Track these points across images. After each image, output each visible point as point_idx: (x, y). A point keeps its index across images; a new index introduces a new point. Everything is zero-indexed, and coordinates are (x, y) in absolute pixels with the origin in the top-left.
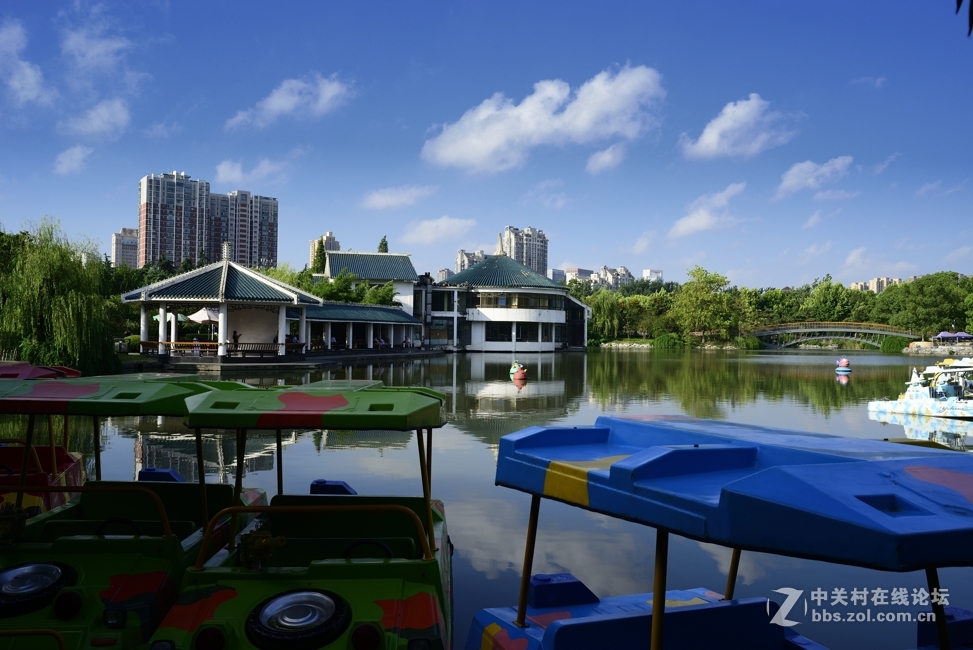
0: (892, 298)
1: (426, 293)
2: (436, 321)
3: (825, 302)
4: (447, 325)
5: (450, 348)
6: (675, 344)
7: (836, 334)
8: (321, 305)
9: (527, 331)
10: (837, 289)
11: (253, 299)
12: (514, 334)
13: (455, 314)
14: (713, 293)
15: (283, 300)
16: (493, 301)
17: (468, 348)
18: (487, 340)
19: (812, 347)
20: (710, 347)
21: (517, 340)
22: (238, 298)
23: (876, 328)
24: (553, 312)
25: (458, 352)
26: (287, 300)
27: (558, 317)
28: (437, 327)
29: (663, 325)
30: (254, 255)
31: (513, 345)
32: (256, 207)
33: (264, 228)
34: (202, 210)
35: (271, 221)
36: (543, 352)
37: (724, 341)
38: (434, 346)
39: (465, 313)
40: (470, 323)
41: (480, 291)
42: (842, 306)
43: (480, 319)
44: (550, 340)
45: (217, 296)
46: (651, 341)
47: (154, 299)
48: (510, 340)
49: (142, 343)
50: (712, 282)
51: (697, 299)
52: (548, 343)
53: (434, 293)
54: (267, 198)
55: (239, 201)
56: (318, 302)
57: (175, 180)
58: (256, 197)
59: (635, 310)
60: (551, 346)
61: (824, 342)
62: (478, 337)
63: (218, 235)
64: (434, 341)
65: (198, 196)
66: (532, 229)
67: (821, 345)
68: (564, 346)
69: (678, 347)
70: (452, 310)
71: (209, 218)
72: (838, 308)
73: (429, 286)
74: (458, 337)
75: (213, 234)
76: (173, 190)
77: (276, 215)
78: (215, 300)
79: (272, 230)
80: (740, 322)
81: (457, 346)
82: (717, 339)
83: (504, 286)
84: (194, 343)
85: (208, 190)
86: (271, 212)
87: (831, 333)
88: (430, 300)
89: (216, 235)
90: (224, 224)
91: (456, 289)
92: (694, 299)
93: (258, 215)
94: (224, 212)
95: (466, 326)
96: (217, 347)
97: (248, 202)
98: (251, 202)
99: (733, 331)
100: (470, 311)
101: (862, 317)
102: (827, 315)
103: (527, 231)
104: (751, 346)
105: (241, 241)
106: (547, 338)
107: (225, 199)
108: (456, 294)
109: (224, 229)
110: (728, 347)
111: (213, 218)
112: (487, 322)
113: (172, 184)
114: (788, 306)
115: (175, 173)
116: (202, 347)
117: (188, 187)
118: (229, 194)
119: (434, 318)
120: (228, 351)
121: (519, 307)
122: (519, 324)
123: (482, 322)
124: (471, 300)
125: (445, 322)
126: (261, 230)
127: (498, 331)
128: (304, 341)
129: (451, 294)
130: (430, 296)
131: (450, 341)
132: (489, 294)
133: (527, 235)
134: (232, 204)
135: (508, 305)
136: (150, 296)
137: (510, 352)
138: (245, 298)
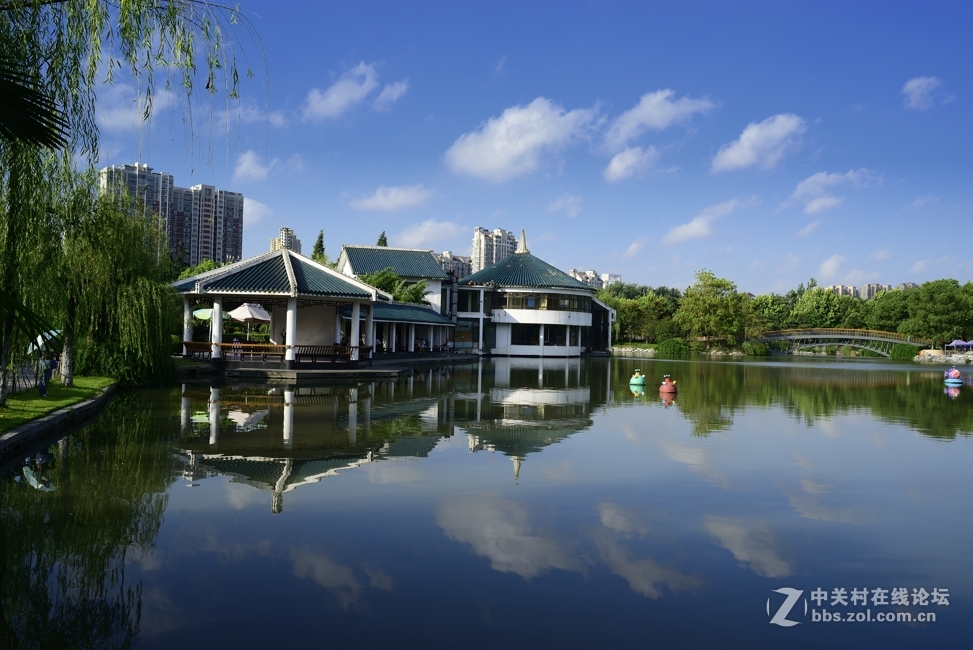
0: (892, 305)
1: (451, 292)
2: (461, 322)
3: (818, 308)
4: (473, 327)
5: (476, 351)
6: (681, 349)
7: (829, 340)
8: (390, 303)
9: (555, 334)
10: (829, 295)
11: (328, 293)
12: (542, 337)
13: (481, 315)
14: (719, 297)
15: (360, 295)
16: (523, 302)
17: (493, 351)
18: (513, 343)
19: (805, 353)
20: (715, 353)
21: (545, 344)
22: (311, 292)
23: (875, 335)
24: (582, 314)
25: (483, 356)
26: (364, 295)
27: (584, 319)
28: (462, 329)
29: (667, 329)
30: (217, 251)
31: (540, 349)
32: (221, 202)
33: (229, 224)
34: (164, 204)
35: (236, 216)
36: (570, 357)
37: (730, 347)
38: (459, 349)
39: (490, 314)
40: (495, 324)
41: (507, 290)
42: (835, 312)
43: (507, 321)
44: (576, 344)
45: (288, 290)
46: (656, 346)
47: (210, 292)
48: (538, 344)
49: (186, 344)
50: (719, 286)
51: (705, 303)
52: (575, 348)
53: (460, 292)
54: (232, 194)
55: (203, 196)
56: (387, 299)
57: (137, 172)
58: (221, 192)
59: (635, 314)
60: (577, 350)
61: (817, 349)
62: (504, 341)
63: (180, 230)
64: (459, 344)
65: (161, 190)
66: (502, 231)
67: (814, 352)
68: (587, 351)
69: (683, 352)
70: (478, 311)
71: (172, 212)
72: (831, 314)
73: (455, 285)
74: (484, 340)
75: (175, 229)
76: (135, 182)
77: (241, 211)
78: (286, 294)
79: (237, 226)
80: (746, 328)
81: (483, 350)
82: (724, 345)
83: (533, 286)
84: (234, 345)
85: (171, 183)
86: (237, 208)
87: (824, 340)
88: (455, 300)
89: (179, 230)
90: (187, 219)
91: (482, 289)
92: (701, 303)
93: (222, 210)
94: (187, 207)
95: (491, 327)
96: (284, 350)
97: (213, 197)
98: (216, 196)
99: (740, 337)
100: (496, 312)
101: (857, 324)
102: (818, 321)
103: (497, 232)
104: (758, 352)
105: (205, 237)
106: (574, 343)
107: (188, 194)
108: (482, 294)
109: (187, 224)
110: (735, 353)
111: (175, 212)
112: (512, 324)
113: (134, 176)
114: (779, 312)
115: (136, 165)
116: (244, 349)
117: (151, 180)
118: (193, 188)
119: (459, 319)
120: (297, 355)
121: (549, 308)
122: (547, 327)
123: (508, 324)
124: (497, 301)
125: (470, 323)
126: (225, 226)
127: (525, 334)
128: (370, 344)
129: (477, 293)
130: (455, 295)
131: (475, 344)
132: (517, 294)
133: (497, 237)
134: (196, 199)
135: (536, 307)
136: (206, 287)
137: (537, 357)
138: (320, 292)
